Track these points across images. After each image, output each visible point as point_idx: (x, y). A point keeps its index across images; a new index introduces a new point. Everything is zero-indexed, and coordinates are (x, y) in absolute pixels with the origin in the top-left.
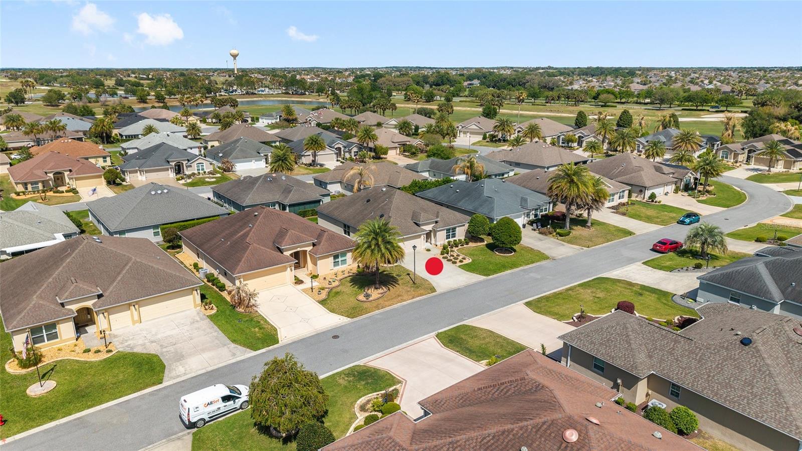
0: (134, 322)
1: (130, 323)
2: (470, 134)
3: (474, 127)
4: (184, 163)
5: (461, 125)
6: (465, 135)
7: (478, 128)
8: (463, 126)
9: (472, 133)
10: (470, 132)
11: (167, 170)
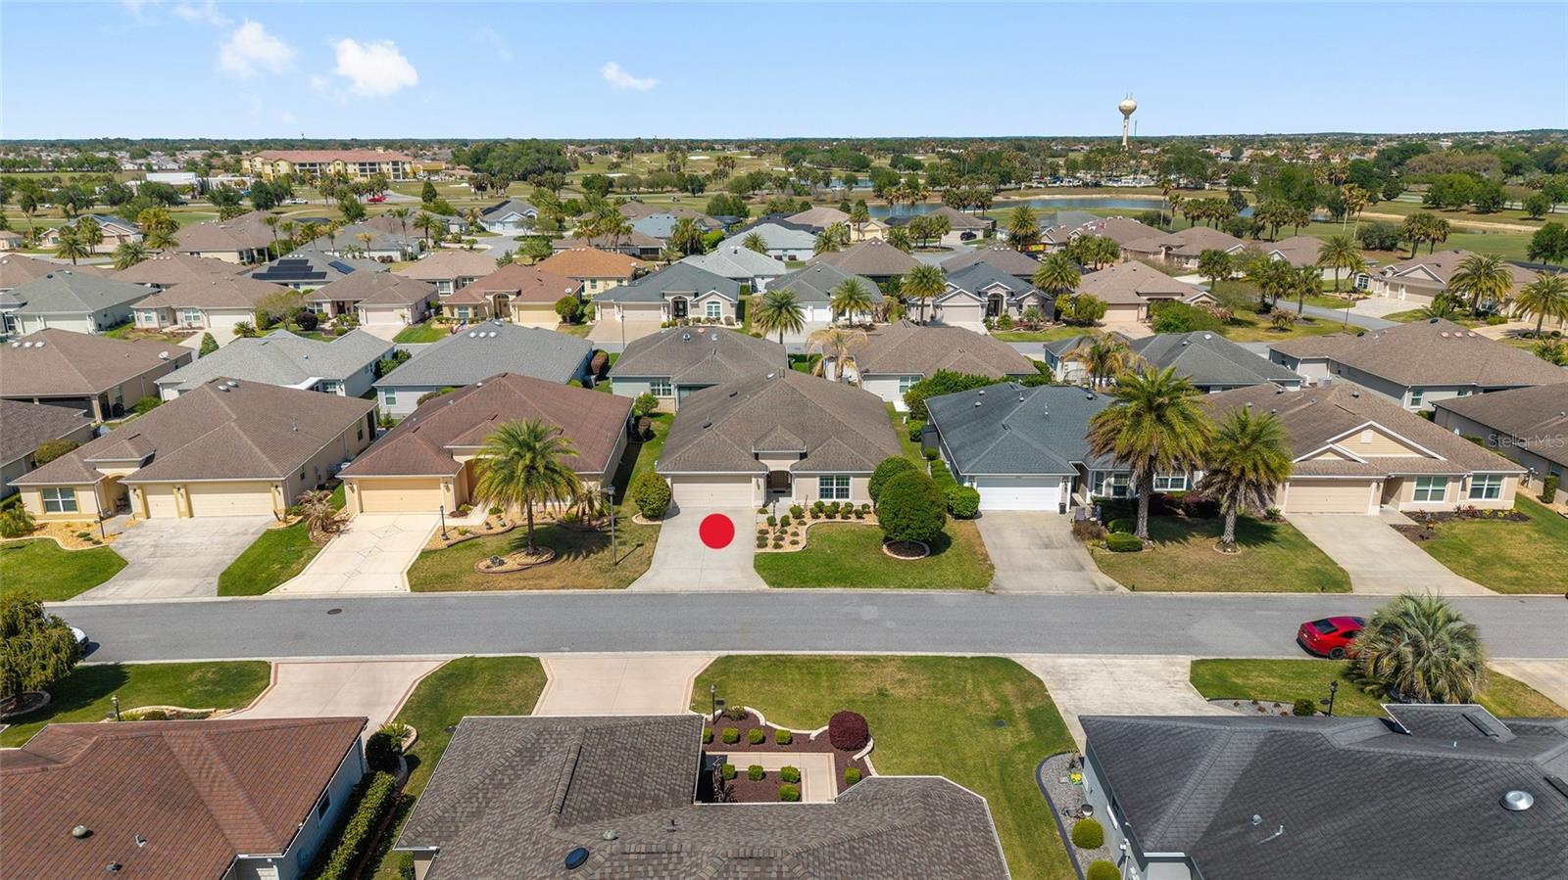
0: (181, 515)
1: (176, 515)
2: (1407, 291)
3: (1420, 275)
4: (689, 299)
5: (1392, 269)
6: (1395, 293)
7: (1430, 278)
8: (1397, 270)
9: (1411, 290)
10: (1408, 286)
11: (658, 308)
